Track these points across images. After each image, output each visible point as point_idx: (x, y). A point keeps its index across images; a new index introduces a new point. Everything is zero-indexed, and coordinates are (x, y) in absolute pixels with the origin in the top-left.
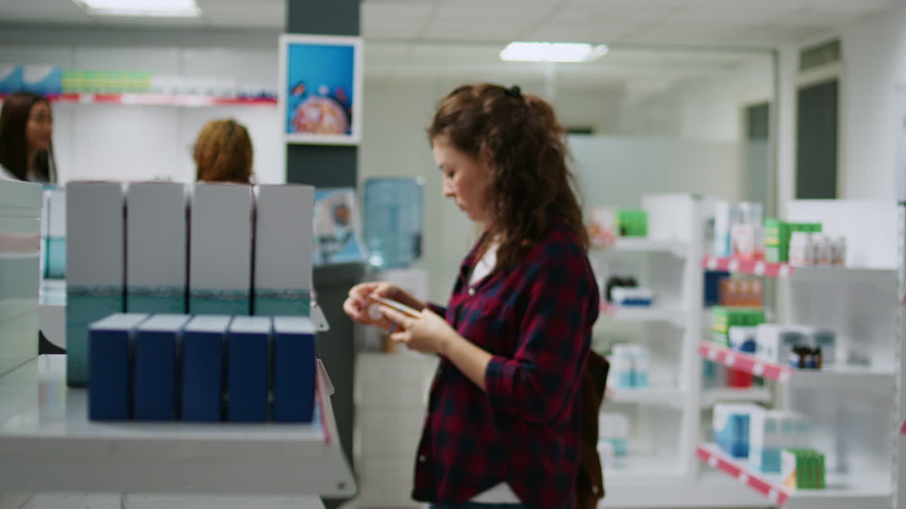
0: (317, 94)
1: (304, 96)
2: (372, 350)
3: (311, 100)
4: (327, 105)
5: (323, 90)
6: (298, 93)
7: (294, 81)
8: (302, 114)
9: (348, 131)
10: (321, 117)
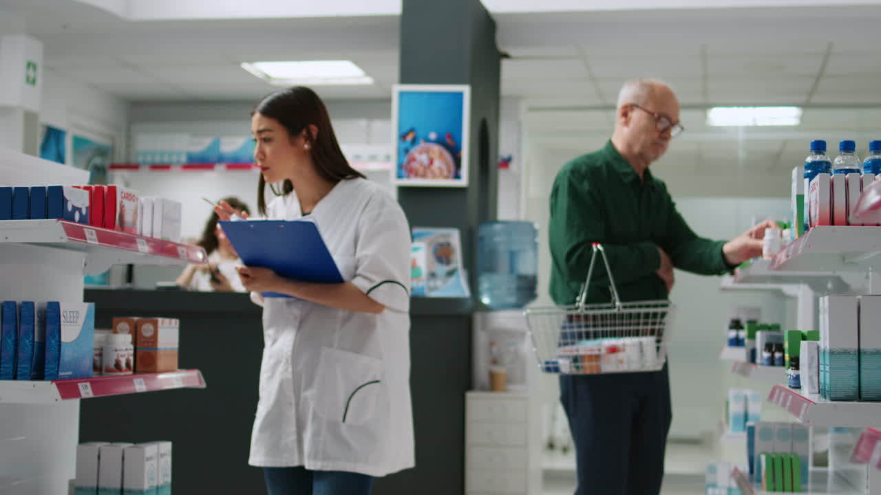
0: (427, 140)
1: (414, 141)
2: (483, 389)
3: (422, 145)
4: (436, 149)
5: (433, 136)
6: (409, 138)
7: (405, 129)
8: (414, 159)
9: (457, 176)
10: (431, 162)
